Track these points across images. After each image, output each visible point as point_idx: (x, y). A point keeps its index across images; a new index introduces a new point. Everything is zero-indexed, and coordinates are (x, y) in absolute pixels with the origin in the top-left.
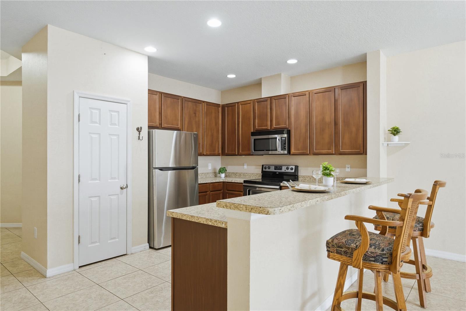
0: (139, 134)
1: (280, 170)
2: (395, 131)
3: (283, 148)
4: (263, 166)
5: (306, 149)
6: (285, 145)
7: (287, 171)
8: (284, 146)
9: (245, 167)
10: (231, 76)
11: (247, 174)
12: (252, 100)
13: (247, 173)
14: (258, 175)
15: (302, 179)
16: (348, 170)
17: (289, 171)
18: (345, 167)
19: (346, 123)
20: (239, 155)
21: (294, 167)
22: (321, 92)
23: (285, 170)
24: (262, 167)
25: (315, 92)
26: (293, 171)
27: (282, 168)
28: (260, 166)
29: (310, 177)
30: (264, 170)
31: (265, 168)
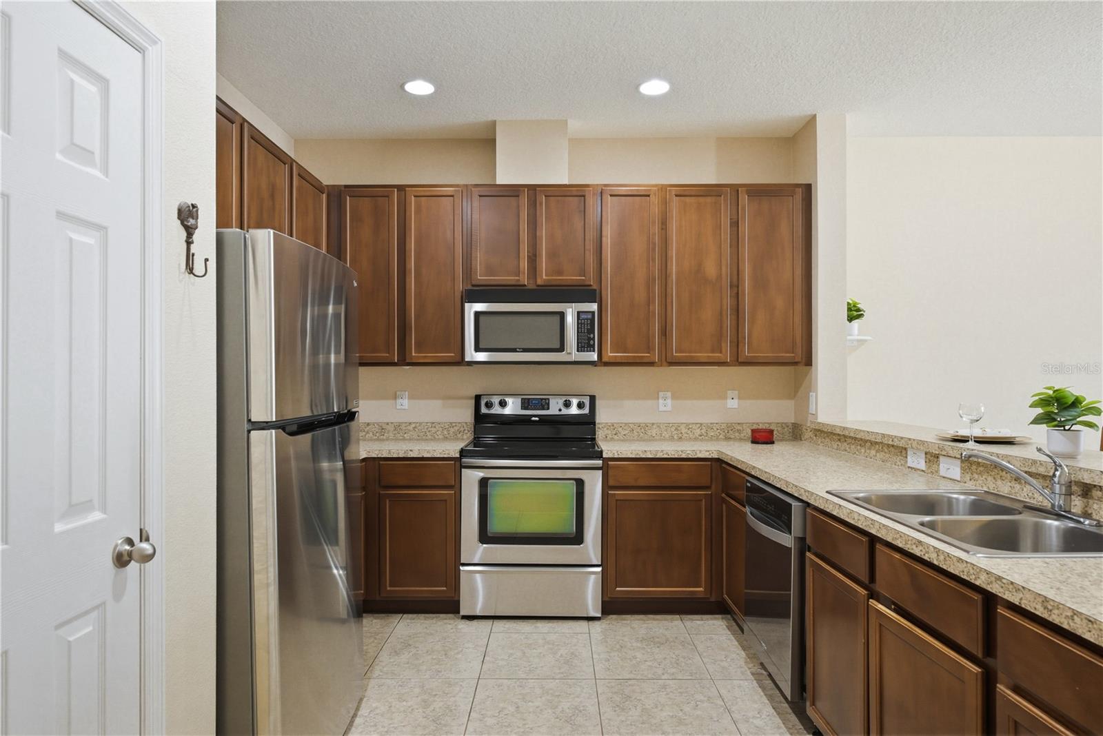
0: (189, 243)
1: (544, 409)
2: (854, 313)
3: (583, 345)
4: (478, 398)
5: (649, 349)
6: (592, 336)
7: (565, 411)
8: (589, 339)
9: (404, 403)
10: (419, 88)
11: (411, 428)
12: (457, 186)
13: (410, 423)
14: (456, 428)
15: (607, 432)
16: (733, 404)
17: (574, 410)
18: (726, 398)
19: (761, 284)
20: (403, 361)
21: (587, 401)
22: (693, 193)
23: (560, 410)
24: (473, 401)
25: (678, 193)
26: (586, 411)
27: (548, 404)
28: (471, 398)
29: (631, 426)
30: (484, 410)
31: (489, 405)
